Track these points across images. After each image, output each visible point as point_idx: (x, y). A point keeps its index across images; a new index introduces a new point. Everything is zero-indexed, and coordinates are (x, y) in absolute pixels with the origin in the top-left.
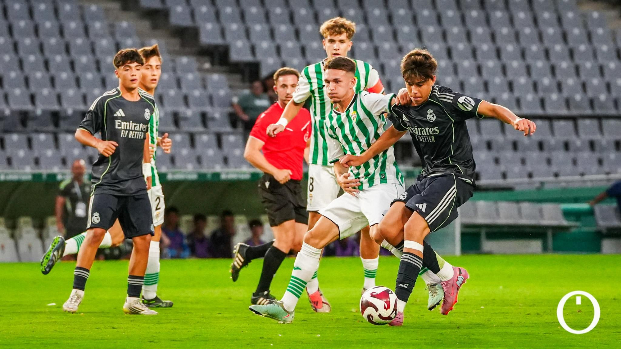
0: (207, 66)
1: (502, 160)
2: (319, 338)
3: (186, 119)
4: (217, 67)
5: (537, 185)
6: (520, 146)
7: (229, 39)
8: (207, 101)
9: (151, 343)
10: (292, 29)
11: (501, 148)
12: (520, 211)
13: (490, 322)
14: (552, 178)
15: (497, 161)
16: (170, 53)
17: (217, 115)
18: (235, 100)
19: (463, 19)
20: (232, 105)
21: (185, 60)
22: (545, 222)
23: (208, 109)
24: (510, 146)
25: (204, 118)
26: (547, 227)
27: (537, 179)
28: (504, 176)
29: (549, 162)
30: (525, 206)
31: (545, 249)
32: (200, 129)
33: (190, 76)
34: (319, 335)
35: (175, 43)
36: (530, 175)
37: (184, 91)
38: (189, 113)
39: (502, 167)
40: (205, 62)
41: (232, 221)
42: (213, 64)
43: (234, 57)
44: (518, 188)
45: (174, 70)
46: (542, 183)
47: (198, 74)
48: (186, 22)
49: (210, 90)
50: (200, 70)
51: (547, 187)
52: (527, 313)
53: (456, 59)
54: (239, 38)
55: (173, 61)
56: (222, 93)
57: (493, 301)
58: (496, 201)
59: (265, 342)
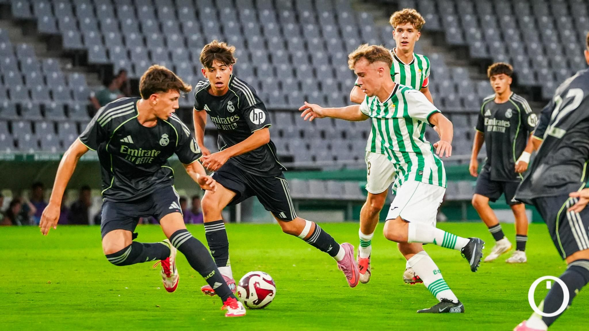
0: (69, 66)
1: (312, 146)
2: (159, 290)
3: (51, 110)
4: (78, 68)
5: (340, 167)
6: (327, 135)
7: (87, 44)
8: (68, 95)
9: (18, 294)
10: (140, 37)
11: (312, 136)
12: (326, 188)
13: (299, 277)
14: (352, 161)
15: (308, 147)
16: (38, 55)
17: (77, 107)
18: (93, 95)
19: (281, 31)
20: (90, 99)
21: (50, 61)
22: (347, 196)
23: (70, 102)
24: (318, 135)
25: (66, 110)
26: (347, 201)
27: (340, 162)
28: (314, 159)
29: (350, 148)
30: (331, 184)
31: (346, 218)
32: (63, 118)
33: (55, 75)
34: (159, 288)
35: (42, 47)
36: (335, 159)
37: (50, 86)
38: (54, 105)
39: (312, 152)
40: (67, 63)
41: (89, 194)
42: (74, 65)
43: (92, 59)
44: (325, 169)
45: (41, 69)
46: (345, 166)
47: (61, 73)
48: (52, 30)
49: (71, 86)
50: (63, 69)
51: (349, 168)
52: (330, 270)
53: (275, 64)
54: (96, 43)
55: (41, 62)
56: (82, 89)
57: (303, 260)
58: (307, 179)
59: (114, 293)
